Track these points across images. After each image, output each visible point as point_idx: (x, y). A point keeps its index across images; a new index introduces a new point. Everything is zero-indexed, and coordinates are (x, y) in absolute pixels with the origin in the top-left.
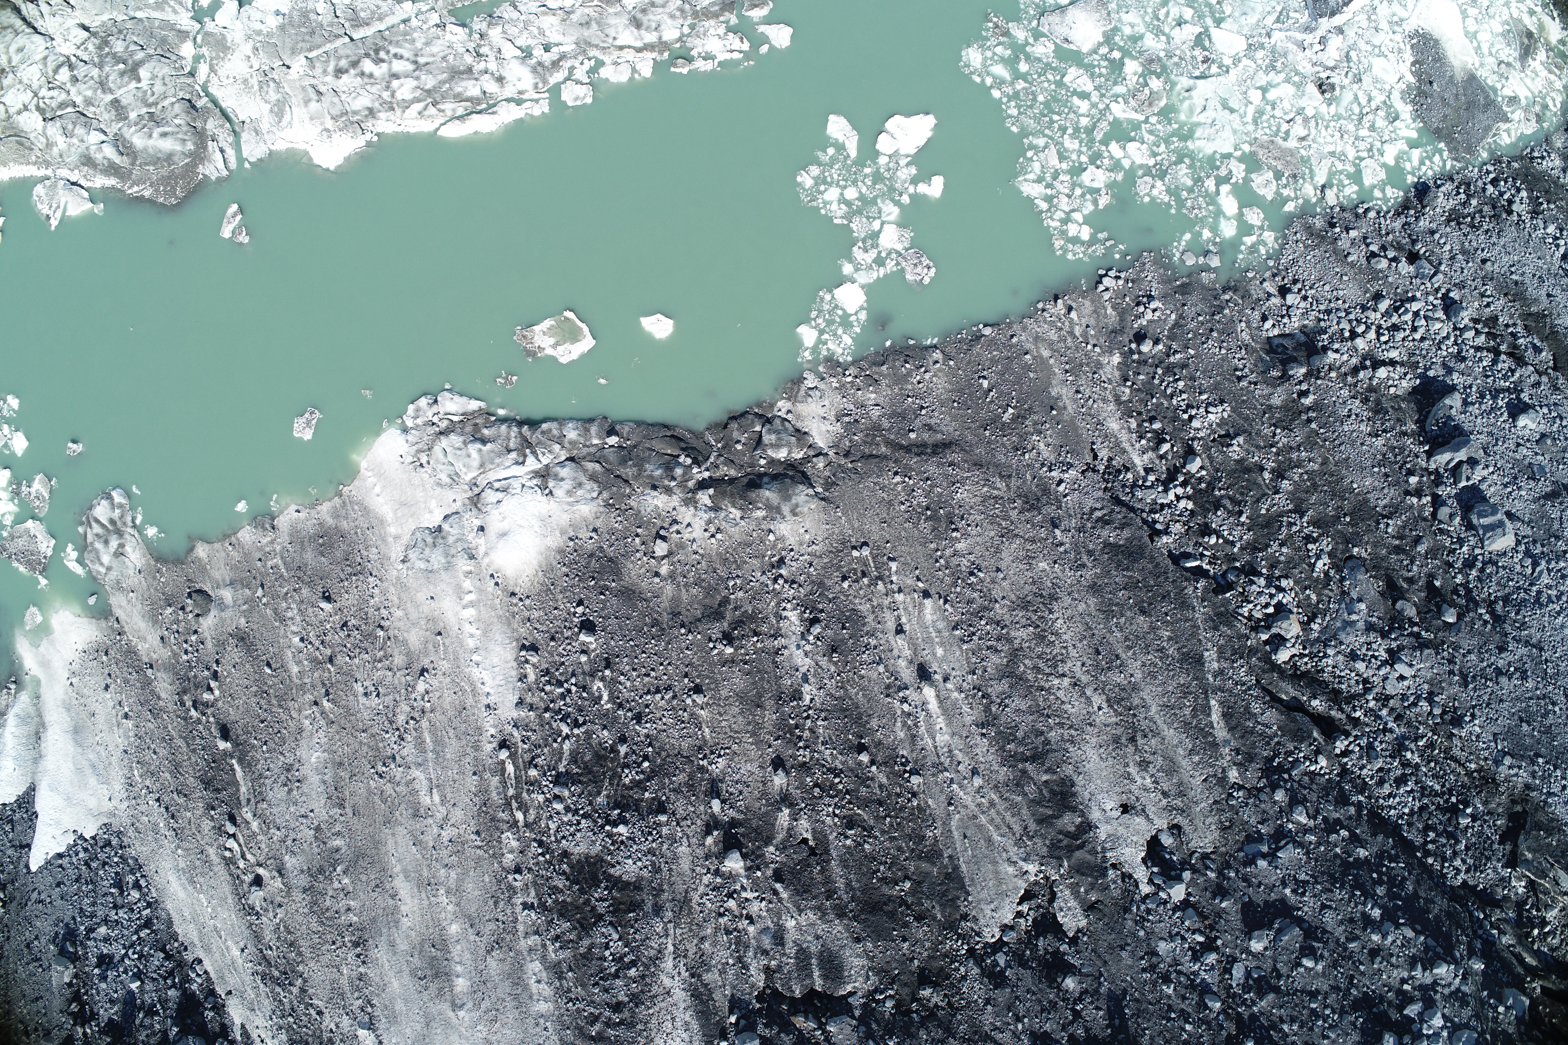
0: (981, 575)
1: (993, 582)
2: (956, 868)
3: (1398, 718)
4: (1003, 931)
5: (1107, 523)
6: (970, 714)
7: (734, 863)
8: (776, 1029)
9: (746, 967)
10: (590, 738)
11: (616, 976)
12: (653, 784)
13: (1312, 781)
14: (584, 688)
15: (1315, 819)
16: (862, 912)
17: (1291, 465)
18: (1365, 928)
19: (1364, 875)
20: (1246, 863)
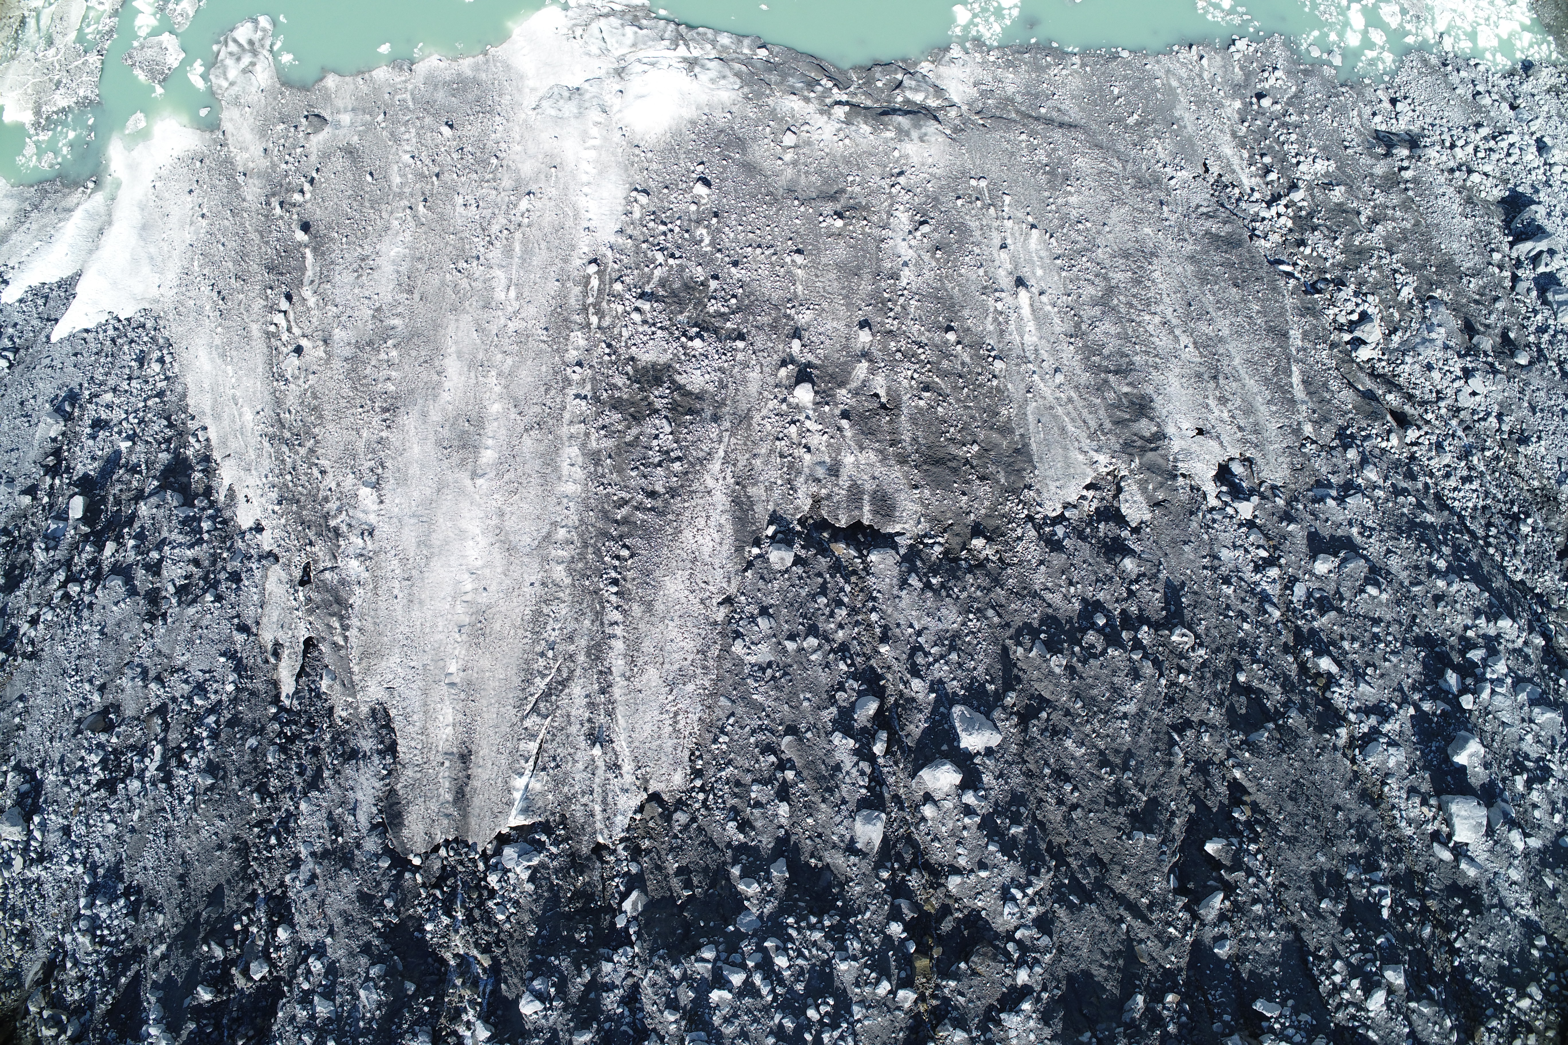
0: (1089, 225)
1: (1099, 233)
2: (1026, 445)
3: (1467, 428)
4: (1065, 508)
5: (1211, 217)
6: (1059, 326)
7: (804, 394)
8: (813, 551)
9: (794, 489)
10: (683, 270)
11: (660, 464)
12: (737, 318)
13: (1383, 454)
14: (687, 231)
15: (1385, 481)
16: (925, 462)
17: (1385, 218)
18: (1430, 576)
19: (1430, 533)
20: (1315, 501)
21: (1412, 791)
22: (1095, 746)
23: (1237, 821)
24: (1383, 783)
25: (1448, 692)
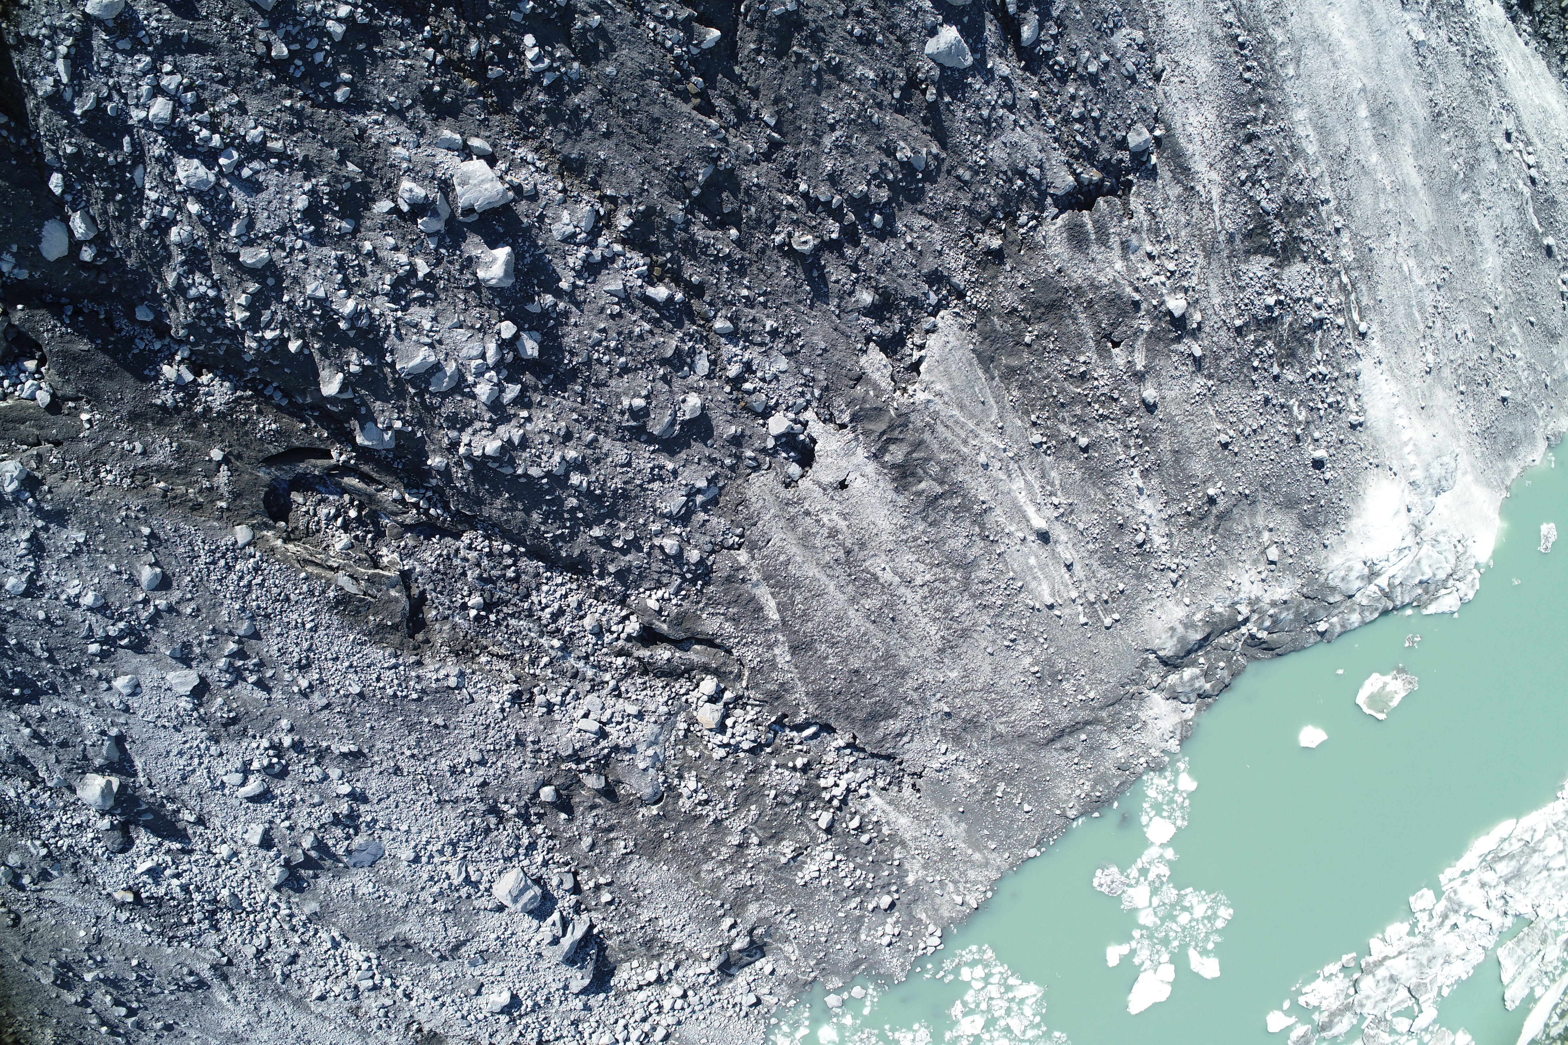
0: (1007, 643)
1: (994, 641)
2: (987, 370)
4: (935, 326)
5: (898, 735)
6: (998, 517)
7: (1176, 304)
8: (1113, 161)
9: (1148, 211)
10: (1301, 369)
12: (1248, 348)
13: (659, 581)
14: (1312, 409)
15: (652, 547)
16: (1061, 299)
17: (731, 859)
18: (584, 458)
19: (592, 512)
20: (716, 476)
21: (534, 197)
22: (849, 82)
23: (696, 74)
24: (564, 191)
25: (530, 330)
